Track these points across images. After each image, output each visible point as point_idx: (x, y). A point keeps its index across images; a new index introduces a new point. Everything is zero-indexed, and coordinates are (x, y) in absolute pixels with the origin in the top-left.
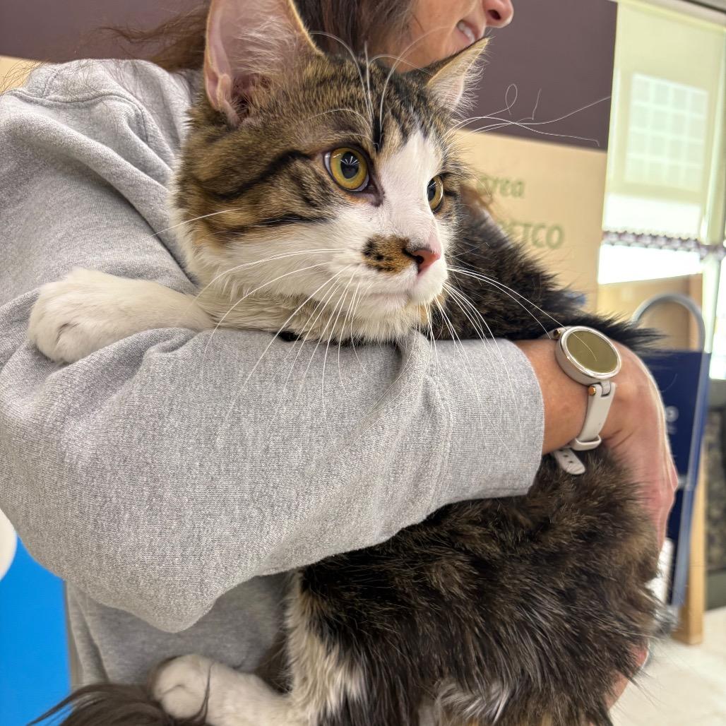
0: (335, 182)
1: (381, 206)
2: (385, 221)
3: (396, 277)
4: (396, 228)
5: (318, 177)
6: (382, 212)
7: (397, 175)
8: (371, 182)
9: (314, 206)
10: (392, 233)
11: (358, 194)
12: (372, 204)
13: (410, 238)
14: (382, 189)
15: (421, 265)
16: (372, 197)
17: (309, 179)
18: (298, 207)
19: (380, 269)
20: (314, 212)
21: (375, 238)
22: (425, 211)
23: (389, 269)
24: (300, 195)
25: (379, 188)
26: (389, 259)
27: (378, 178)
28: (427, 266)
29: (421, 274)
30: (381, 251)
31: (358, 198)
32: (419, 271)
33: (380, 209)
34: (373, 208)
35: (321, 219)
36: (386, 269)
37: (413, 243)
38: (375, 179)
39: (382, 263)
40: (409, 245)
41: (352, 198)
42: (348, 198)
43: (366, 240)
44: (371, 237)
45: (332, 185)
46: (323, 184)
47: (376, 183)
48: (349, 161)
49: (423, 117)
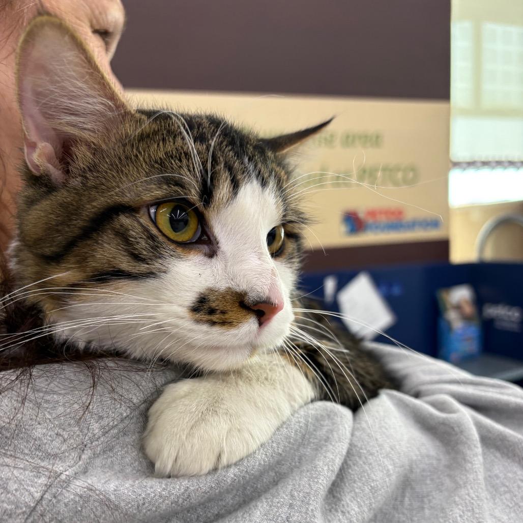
0: (164, 235)
1: (215, 257)
2: (220, 272)
3: (233, 331)
4: (232, 280)
5: (146, 230)
6: (217, 264)
7: (230, 227)
8: (204, 232)
9: (143, 260)
10: (227, 285)
11: (191, 246)
12: (205, 255)
13: (248, 290)
14: (216, 239)
15: (262, 319)
16: (205, 248)
17: (135, 232)
18: (125, 264)
19: (213, 323)
20: (143, 267)
21: (207, 292)
22: (263, 261)
23: (224, 323)
24: (126, 250)
25: (212, 238)
26: (223, 312)
27: (210, 228)
28: (269, 319)
29: (262, 326)
30: (213, 305)
31: (191, 250)
32: (261, 324)
33: (214, 260)
34: (206, 259)
35: (150, 275)
36: (219, 323)
37: (252, 297)
38: (207, 230)
39: (215, 318)
40: (247, 298)
41: (184, 249)
42: (179, 250)
43: (196, 296)
44: (202, 291)
45: (161, 238)
46: (152, 237)
47: (209, 233)
48: (176, 216)
49: (259, 165)
